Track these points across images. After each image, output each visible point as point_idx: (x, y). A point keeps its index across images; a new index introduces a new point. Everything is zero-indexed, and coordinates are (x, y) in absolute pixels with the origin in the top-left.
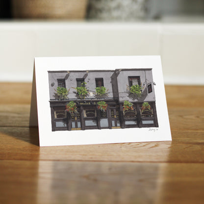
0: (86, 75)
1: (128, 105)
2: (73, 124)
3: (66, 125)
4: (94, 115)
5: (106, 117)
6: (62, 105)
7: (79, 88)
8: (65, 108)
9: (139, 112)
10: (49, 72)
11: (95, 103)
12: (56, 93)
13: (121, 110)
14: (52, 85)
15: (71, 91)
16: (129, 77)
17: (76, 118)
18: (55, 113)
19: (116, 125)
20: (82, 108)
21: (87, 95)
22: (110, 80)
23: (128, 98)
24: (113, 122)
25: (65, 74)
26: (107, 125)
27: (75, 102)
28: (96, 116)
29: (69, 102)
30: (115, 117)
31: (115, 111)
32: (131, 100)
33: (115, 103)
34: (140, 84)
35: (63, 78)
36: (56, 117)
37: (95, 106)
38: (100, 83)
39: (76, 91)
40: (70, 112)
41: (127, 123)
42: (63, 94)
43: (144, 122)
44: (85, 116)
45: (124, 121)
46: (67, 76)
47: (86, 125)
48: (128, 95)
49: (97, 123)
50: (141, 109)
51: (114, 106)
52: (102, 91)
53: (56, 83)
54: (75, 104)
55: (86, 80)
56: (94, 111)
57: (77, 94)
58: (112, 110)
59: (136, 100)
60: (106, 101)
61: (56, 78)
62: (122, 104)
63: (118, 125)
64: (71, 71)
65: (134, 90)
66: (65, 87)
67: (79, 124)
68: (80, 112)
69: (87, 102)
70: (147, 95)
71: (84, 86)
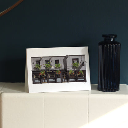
0: (50, 59)
1: (71, 72)
2: (43, 81)
3: (39, 81)
4: (54, 77)
5: (60, 78)
6: (38, 72)
7: (46, 64)
8: (39, 73)
9: (77, 75)
10: (32, 57)
11: (54, 71)
12: (35, 67)
13: (68, 74)
14: (33, 63)
15: (43, 66)
16: (73, 59)
17: (45, 78)
18: (34, 76)
19: (65, 81)
20: (48, 73)
21: (50, 67)
22: (63, 61)
23: (72, 69)
24: (63, 80)
25: (40, 58)
26: (60, 81)
27: (44, 71)
28: (55, 77)
29: (41, 71)
30: (65, 77)
31: (64, 75)
32: (73, 70)
33: (65, 71)
34: (78, 62)
35: (39, 60)
36: (35, 78)
37: (55, 72)
38: (57, 62)
39: (45, 66)
40: (42, 75)
41: (70, 80)
42: (39, 67)
43: (79, 80)
44: (49, 77)
45: (69, 79)
46: (41, 59)
47: (50, 81)
48: (72, 67)
49: (55, 80)
50: (78, 74)
51: (64, 72)
52: (58, 66)
53: (35, 63)
54: (44, 72)
55: (50, 61)
56: (54, 75)
57: (46, 67)
58: (63, 74)
59: (76, 70)
60: (60, 70)
61: (35, 60)
62: (68, 71)
63: (66, 81)
64: (43, 57)
65: (75, 65)
66: (39, 64)
67: (46, 81)
68: (47, 75)
69: (51, 71)
70: (81, 67)
71: (49, 63)
